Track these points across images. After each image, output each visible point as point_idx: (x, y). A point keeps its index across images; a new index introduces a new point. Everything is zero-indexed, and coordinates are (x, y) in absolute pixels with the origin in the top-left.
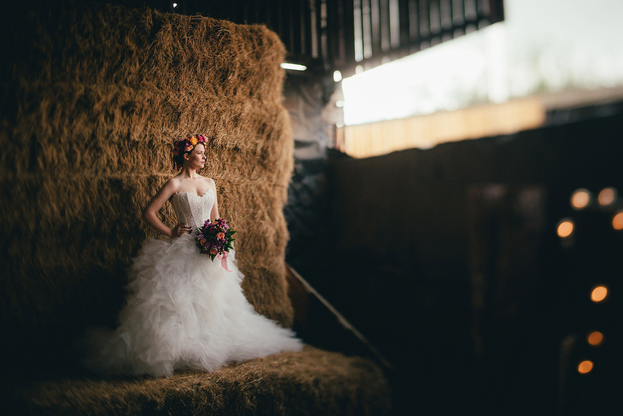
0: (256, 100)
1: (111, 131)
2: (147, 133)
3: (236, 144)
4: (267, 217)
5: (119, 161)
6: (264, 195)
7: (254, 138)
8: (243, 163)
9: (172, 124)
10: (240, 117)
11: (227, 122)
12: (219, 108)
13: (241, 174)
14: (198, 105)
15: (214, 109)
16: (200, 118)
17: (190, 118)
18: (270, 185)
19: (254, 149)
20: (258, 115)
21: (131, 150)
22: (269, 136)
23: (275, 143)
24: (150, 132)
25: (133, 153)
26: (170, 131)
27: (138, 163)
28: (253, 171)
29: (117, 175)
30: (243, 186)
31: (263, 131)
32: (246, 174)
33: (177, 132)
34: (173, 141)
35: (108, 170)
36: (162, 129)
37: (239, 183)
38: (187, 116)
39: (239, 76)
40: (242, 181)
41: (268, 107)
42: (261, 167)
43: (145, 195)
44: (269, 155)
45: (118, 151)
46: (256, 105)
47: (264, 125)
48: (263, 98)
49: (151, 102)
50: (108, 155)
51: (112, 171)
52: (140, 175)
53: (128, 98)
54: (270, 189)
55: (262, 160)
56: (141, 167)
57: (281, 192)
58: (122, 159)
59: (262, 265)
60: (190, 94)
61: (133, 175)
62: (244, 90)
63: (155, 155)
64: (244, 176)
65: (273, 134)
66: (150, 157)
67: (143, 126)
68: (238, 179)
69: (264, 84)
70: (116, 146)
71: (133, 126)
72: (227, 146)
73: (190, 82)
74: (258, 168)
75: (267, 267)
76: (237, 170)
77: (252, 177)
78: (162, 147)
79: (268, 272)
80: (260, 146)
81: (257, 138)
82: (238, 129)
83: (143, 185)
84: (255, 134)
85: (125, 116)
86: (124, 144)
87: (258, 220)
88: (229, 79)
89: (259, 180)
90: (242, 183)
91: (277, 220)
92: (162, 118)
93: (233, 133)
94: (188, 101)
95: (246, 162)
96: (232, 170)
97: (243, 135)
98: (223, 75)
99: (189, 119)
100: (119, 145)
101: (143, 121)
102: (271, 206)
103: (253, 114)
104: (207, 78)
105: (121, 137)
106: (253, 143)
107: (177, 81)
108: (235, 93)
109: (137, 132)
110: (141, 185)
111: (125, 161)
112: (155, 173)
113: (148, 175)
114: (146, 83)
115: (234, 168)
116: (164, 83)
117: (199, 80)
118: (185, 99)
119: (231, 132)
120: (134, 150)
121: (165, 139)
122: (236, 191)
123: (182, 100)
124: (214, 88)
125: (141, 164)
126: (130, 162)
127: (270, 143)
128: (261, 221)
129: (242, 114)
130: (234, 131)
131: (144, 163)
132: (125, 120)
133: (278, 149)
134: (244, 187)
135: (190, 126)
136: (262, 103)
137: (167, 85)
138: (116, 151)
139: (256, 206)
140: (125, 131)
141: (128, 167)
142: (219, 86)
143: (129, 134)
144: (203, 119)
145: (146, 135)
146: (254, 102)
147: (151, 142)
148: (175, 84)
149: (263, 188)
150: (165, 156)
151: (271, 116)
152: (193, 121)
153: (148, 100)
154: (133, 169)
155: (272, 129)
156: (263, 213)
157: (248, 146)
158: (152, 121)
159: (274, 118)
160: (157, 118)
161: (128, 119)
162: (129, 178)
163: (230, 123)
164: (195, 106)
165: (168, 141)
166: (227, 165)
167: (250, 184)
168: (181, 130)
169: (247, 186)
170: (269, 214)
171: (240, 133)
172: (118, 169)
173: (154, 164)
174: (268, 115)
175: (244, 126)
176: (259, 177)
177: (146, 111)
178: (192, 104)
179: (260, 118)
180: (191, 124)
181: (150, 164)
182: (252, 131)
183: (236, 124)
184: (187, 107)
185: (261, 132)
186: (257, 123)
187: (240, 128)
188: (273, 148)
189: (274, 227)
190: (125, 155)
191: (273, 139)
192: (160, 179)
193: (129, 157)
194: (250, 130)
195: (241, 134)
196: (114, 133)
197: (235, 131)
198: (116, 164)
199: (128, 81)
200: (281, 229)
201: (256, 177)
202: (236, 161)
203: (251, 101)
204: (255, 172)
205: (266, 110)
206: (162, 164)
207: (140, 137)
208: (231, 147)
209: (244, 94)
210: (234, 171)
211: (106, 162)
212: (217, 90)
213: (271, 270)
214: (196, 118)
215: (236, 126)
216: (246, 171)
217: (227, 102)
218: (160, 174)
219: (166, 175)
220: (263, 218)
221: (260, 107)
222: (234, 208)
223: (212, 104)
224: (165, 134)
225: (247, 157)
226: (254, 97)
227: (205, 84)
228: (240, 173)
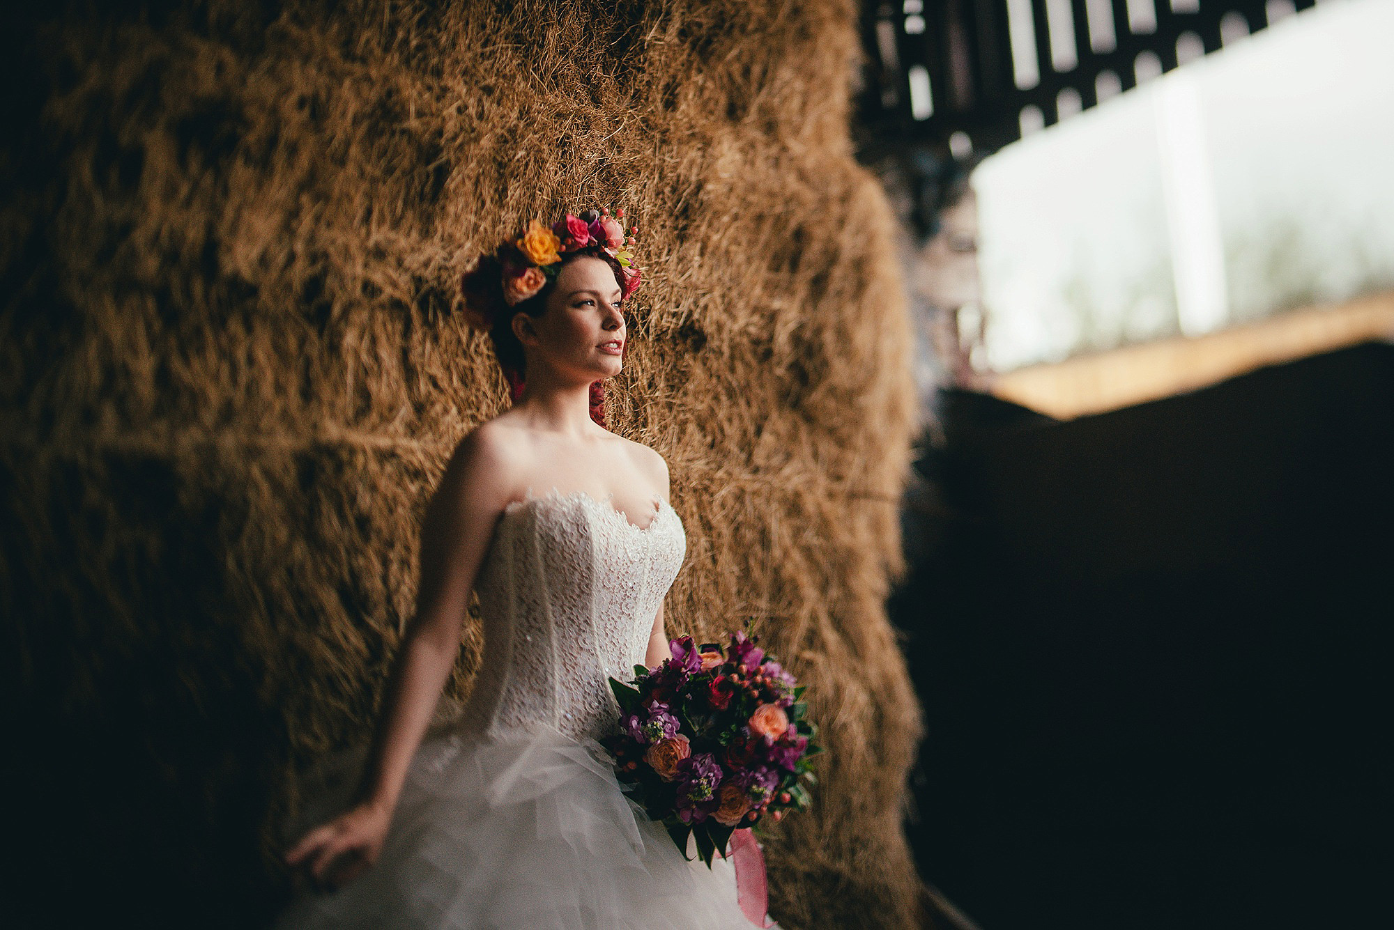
0: (756, 134)
1: (127, 229)
2: (299, 247)
3: (690, 313)
4: (830, 636)
5: (163, 376)
6: (810, 538)
7: (758, 291)
8: (716, 398)
9: (410, 215)
10: (701, 195)
11: (646, 218)
12: (611, 156)
13: (712, 446)
14: (523, 137)
15: (593, 158)
16: (533, 196)
17: (488, 192)
18: (831, 495)
19: (765, 335)
20: (771, 194)
21: (220, 323)
22: (819, 285)
23: (849, 310)
24: (311, 240)
25: (233, 340)
26: (403, 243)
27: (252, 389)
28: (759, 432)
29: (151, 440)
30: (724, 498)
31: (794, 265)
32: (732, 446)
33: (434, 250)
34: (417, 290)
35: (109, 415)
36: (363, 231)
37: (706, 482)
38: (477, 183)
39: (683, 34)
40: (720, 474)
41: (809, 163)
42: (790, 416)
43: (283, 534)
44: (825, 363)
45: (157, 326)
46: (762, 151)
47: (801, 235)
48: (784, 130)
49: (317, 110)
50: (106, 345)
51: (127, 421)
52: (263, 442)
53: (207, 83)
54: (835, 510)
55: (795, 387)
56: (268, 407)
57: (876, 526)
58: (177, 365)
59: (821, 856)
60: (488, 90)
61: (229, 441)
62: (707, 94)
63: (334, 348)
64: (726, 454)
65: (838, 272)
66: (308, 363)
67: (277, 218)
68: (700, 465)
69: (785, 74)
70: (151, 305)
71: (229, 213)
72: (654, 317)
73: (484, 45)
74: (780, 422)
75: (842, 866)
76: (691, 427)
77: (759, 459)
78: (365, 315)
79: (850, 884)
80: (786, 324)
81: (771, 288)
82: (693, 250)
83: (277, 487)
84: (764, 274)
85: (194, 167)
86: (188, 293)
87: (794, 649)
88: (648, 38)
89: (787, 471)
90: (722, 483)
91: (872, 645)
92: (364, 186)
93: (672, 266)
94: (481, 116)
95: (731, 393)
96: (673, 429)
97: (715, 276)
98: (620, 28)
99: (485, 193)
100: (163, 295)
101: (279, 191)
102: (844, 584)
103: (753, 188)
104: (552, 36)
105: (171, 257)
106: (755, 310)
107: (431, 36)
108: (671, 104)
109: (251, 240)
110: (265, 487)
111: (189, 373)
112: (333, 431)
113: (303, 443)
114: (295, 31)
115: (681, 416)
116: (374, 43)
117: (518, 39)
118: (466, 107)
119: (664, 258)
120: (235, 326)
121: (377, 278)
122: (696, 517)
123: (453, 110)
124: (587, 80)
125: (267, 389)
126: (216, 378)
127: (827, 311)
128: (808, 655)
129: (709, 187)
130: (674, 257)
131: (280, 389)
132: (195, 187)
133: (862, 337)
134: (730, 502)
135: (489, 230)
136: (784, 149)
137: (387, 49)
138: (149, 326)
139: (782, 589)
140: (194, 234)
141: (206, 401)
142: (606, 70)
143: (211, 249)
144: (544, 197)
145: (292, 258)
146: (752, 145)
147: (314, 286)
148: (419, 48)
149: (809, 505)
150: (377, 358)
151: (824, 202)
152: (502, 206)
153: (301, 103)
154: (227, 414)
155: (832, 256)
156: (814, 617)
157: (742, 322)
158: (322, 197)
159: (836, 210)
160: (343, 180)
161: (208, 180)
162: (209, 453)
163: (659, 222)
164: (509, 138)
165: (395, 285)
166: (651, 402)
167: (756, 486)
168: (449, 240)
169: (740, 496)
170: (838, 623)
171: (701, 266)
172: (159, 411)
173: (326, 392)
174: (809, 196)
175: (715, 237)
176: (789, 457)
177: (293, 150)
178: (499, 131)
179: (779, 209)
180: (493, 220)
181: (308, 393)
182: (749, 260)
183: (685, 228)
184: (477, 140)
185: (786, 267)
186: (767, 228)
187: (699, 245)
188: (843, 335)
189: (864, 679)
190: (191, 346)
191: (839, 293)
192: (360, 460)
193: (212, 356)
194: (740, 258)
195: (705, 270)
196: (140, 237)
197: (680, 260)
198: (146, 389)
199: (213, 15)
200: (889, 687)
201: (776, 461)
202: (690, 387)
203: (738, 137)
204: (767, 438)
205: (803, 176)
206: (364, 393)
207: (264, 261)
208: (669, 323)
209: (705, 108)
210: (683, 431)
211: (96, 377)
212: (597, 86)
213: (859, 880)
214: (515, 191)
215: (682, 237)
216: (732, 431)
217: (643, 132)
218: (357, 437)
219: (384, 442)
220: (813, 639)
221: (777, 163)
222: (690, 598)
223: (579, 139)
224: (379, 254)
225: (732, 370)
226: (747, 120)
227: (549, 61)
228: (709, 439)
